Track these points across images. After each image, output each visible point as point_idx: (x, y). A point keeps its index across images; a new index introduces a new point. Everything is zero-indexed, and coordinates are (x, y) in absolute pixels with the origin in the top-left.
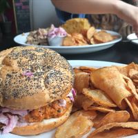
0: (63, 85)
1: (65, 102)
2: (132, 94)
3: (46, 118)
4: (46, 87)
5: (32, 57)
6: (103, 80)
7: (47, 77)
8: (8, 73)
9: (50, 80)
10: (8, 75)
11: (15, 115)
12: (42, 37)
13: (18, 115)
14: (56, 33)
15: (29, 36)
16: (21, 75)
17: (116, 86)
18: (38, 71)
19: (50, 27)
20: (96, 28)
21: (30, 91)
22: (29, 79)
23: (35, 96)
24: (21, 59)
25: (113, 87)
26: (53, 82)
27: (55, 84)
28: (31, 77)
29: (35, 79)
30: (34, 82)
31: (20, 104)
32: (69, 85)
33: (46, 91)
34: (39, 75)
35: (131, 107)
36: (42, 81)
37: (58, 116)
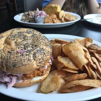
0: (45, 57)
1: (46, 66)
2: (89, 61)
3: (34, 77)
4: (34, 59)
5: (25, 38)
6: (70, 52)
7: (35, 53)
8: (8, 50)
9: (37, 55)
10: (8, 52)
11: (15, 76)
12: (31, 17)
13: (17, 76)
14: (40, 15)
15: (23, 15)
16: (17, 52)
17: (79, 56)
18: (29, 49)
19: (36, 10)
20: (65, 11)
21: (24, 63)
22: (22, 55)
23: (27, 66)
24: (17, 40)
25: (77, 57)
26: (39, 56)
27: (40, 57)
28: (24, 54)
29: (27, 55)
30: (26, 57)
31: (17, 71)
32: (49, 56)
33: (35, 63)
34: (30, 51)
35: (88, 70)
36: (32, 56)
37: (42, 75)
